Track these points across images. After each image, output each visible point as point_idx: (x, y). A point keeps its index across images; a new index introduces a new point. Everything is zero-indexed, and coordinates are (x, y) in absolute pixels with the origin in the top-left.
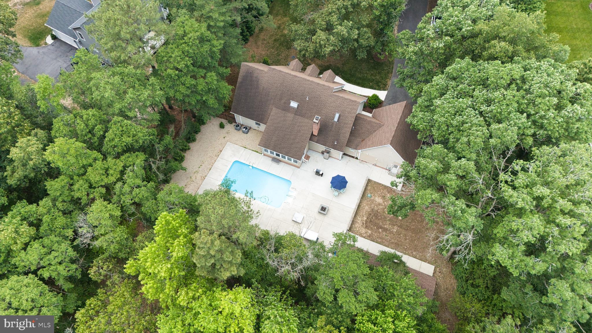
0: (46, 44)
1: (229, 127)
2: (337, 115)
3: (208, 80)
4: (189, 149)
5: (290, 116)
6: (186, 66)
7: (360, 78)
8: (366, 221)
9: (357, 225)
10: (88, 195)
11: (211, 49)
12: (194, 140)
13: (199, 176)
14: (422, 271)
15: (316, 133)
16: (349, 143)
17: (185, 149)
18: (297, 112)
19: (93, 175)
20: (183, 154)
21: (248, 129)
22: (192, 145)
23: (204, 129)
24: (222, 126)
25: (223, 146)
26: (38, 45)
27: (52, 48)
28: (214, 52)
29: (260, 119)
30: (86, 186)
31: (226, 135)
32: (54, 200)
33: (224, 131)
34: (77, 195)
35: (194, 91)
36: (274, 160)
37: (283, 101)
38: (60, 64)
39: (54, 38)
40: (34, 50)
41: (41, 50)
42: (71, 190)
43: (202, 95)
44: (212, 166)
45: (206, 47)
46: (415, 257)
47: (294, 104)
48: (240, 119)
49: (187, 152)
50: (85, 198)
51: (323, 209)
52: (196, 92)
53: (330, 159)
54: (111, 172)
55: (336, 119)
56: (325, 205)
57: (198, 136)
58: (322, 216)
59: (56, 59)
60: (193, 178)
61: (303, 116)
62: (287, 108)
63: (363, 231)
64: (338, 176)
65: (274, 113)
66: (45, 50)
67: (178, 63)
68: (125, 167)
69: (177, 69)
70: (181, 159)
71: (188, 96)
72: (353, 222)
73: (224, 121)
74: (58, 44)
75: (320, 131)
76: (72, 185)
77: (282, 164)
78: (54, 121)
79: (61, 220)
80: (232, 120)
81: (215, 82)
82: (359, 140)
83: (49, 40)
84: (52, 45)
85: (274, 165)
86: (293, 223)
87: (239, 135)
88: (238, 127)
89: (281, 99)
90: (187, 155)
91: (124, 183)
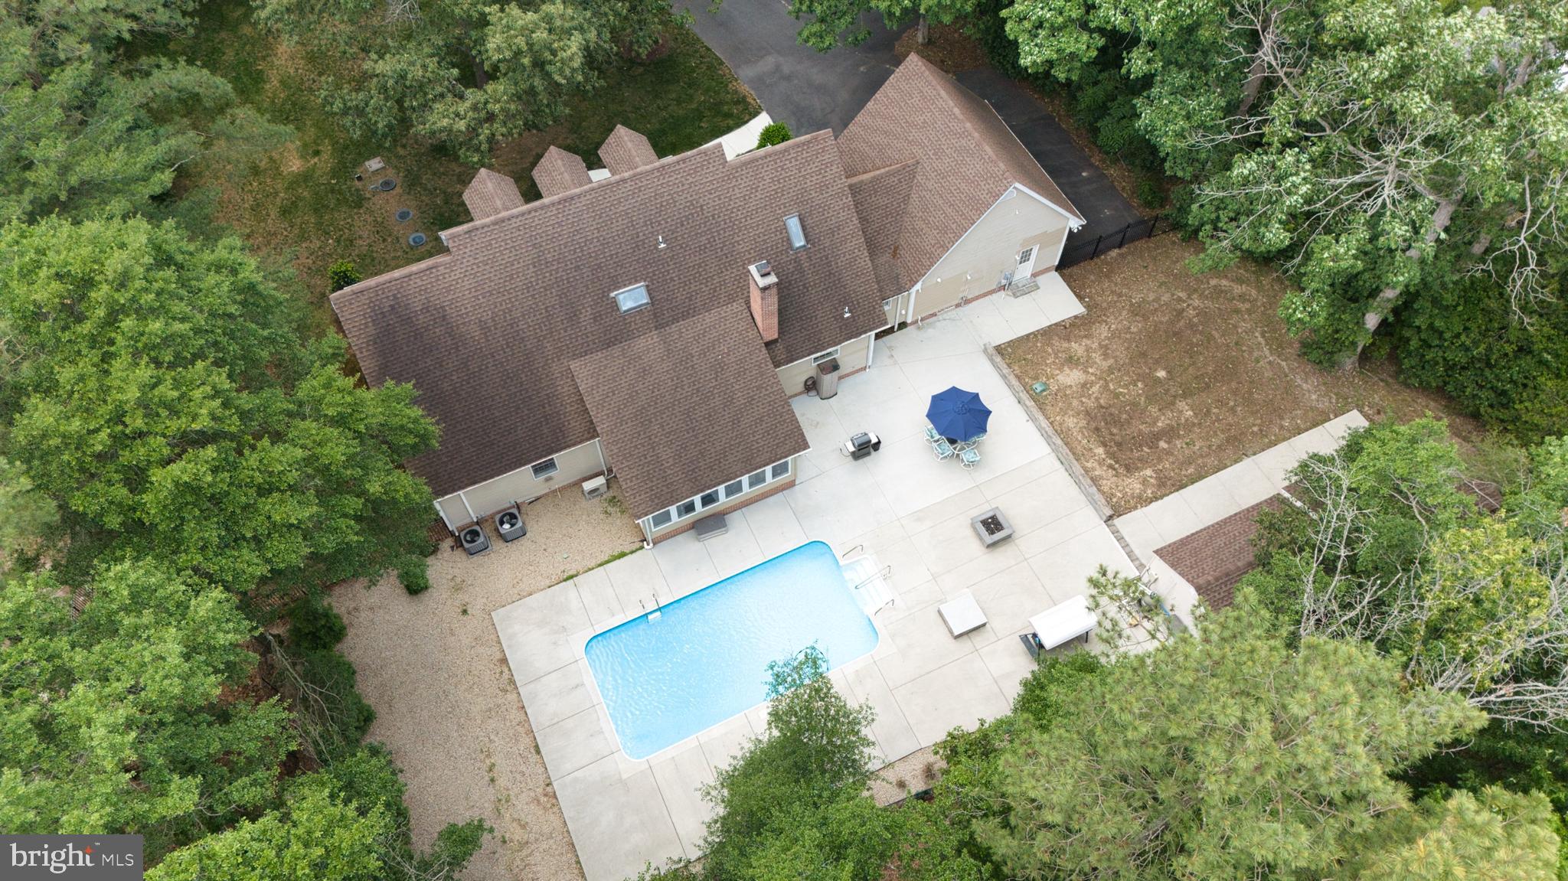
1: (444, 567)
2: (794, 225)
5: (648, 344)
15: (776, 330)
18: (659, 313)
21: (516, 516)
24: (415, 586)
29: (540, 445)
31: (462, 597)
33: (435, 595)
36: (705, 526)
37: (586, 316)
44: (530, 731)
47: (631, 298)
51: (991, 525)
55: (799, 242)
56: (984, 511)
58: (1005, 549)
62: (617, 329)
63: (1133, 484)
75: (783, 312)
77: (735, 519)
80: (434, 537)
85: (716, 542)
87: (506, 561)
88: (470, 539)
89: (571, 316)
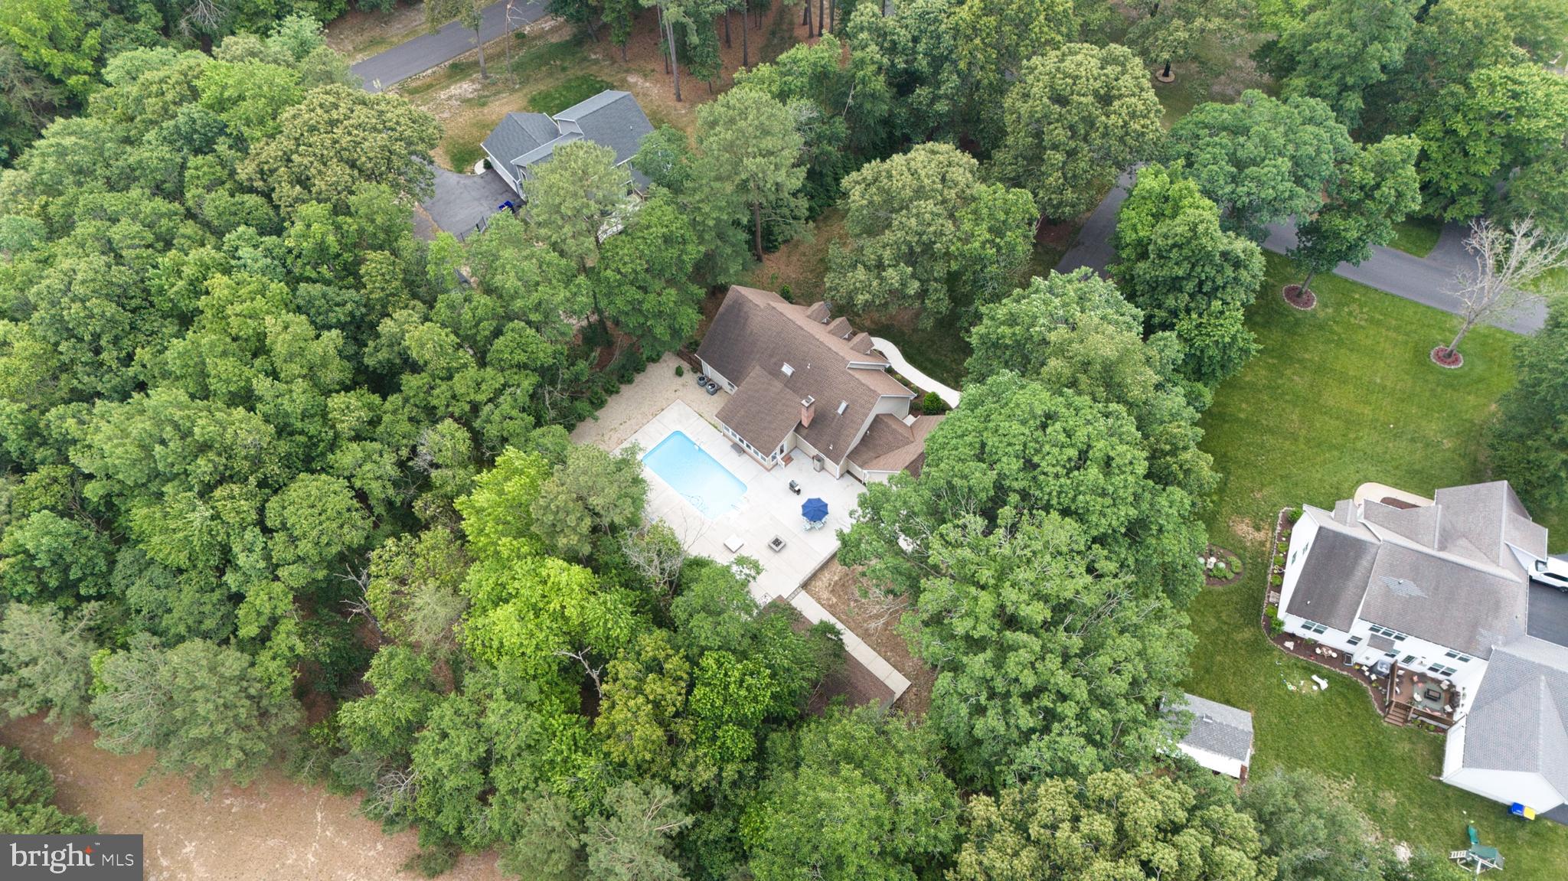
0: (473, 172)
1: (690, 378)
2: (843, 405)
3: (663, 299)
4: (617, 392)
5: (778, 385)
6: (634, 271)
7: (931, 361)
8: (836, 583)
9: (819, 584)
10: (448, 406)
11: (680, 256)
12: (630, 381)
13: (615, 436)
14: (888, 683)
15: (806, 423)
16: (853, 455)
17: (612, 391)
18: (789, 382)
19: (460, 384)
20: (605, 396)
21: (716, 389)
22: (624, 388)
23: (653, 370)
24: (679, 372)
25: (669, 402)
26: (460, 172)
27: (480, 181)
28: (683, 262)
29: (734, 379)
30: (448, 394)
31: (680, 388)
32: (406, 400)
33: (680, 380)
34: (435, 402)
35: (636, 308)
36: (737, 448)
37: (774, 360)
38: (482, 209)
39: (488, 166)
40: (453, 178)
41: (463, 180)
42: (428, 392)
43: (647, 318)
45: (673, 252)
46: (888, 660)
47: (787, 369)
48: (709, 370)
49: (614, 396)
50: (442, 408)
51: (777, 542)
52: (640, 311)
53: (823, 473)
54: (484, 387)
55: (840, 411)
56: (782, 538)
57: (639, 378)
58: (771, 553)
59: (479, 200)
60: (606, 438)
61: (795, 391)
62: (776, 373)
63: (825, 595)
64: (819, 500)
65: (755, 373)
66: (468, 182)
67: (625, 264)
68: (505, 386)
69: (619, 272)
70: (598, 404)
71: (627, 314)
72: (814, 576)
73: (685, 366)
74: (491, 176)
75: (814, 422)
76: (432, 388)
77: (745, 457)
78: (440, 297)
79: (405, 427)
80: (697, 368)
81: (671, 305)
82: (872, 454)
83: (479, 168)
84: (482, 176)
85: (734, 454)
86: (724, 549)
87: (698, 394)
88: (704, 381)
89: (771, 356)
90: (613, 402)
91: (497, 406)
